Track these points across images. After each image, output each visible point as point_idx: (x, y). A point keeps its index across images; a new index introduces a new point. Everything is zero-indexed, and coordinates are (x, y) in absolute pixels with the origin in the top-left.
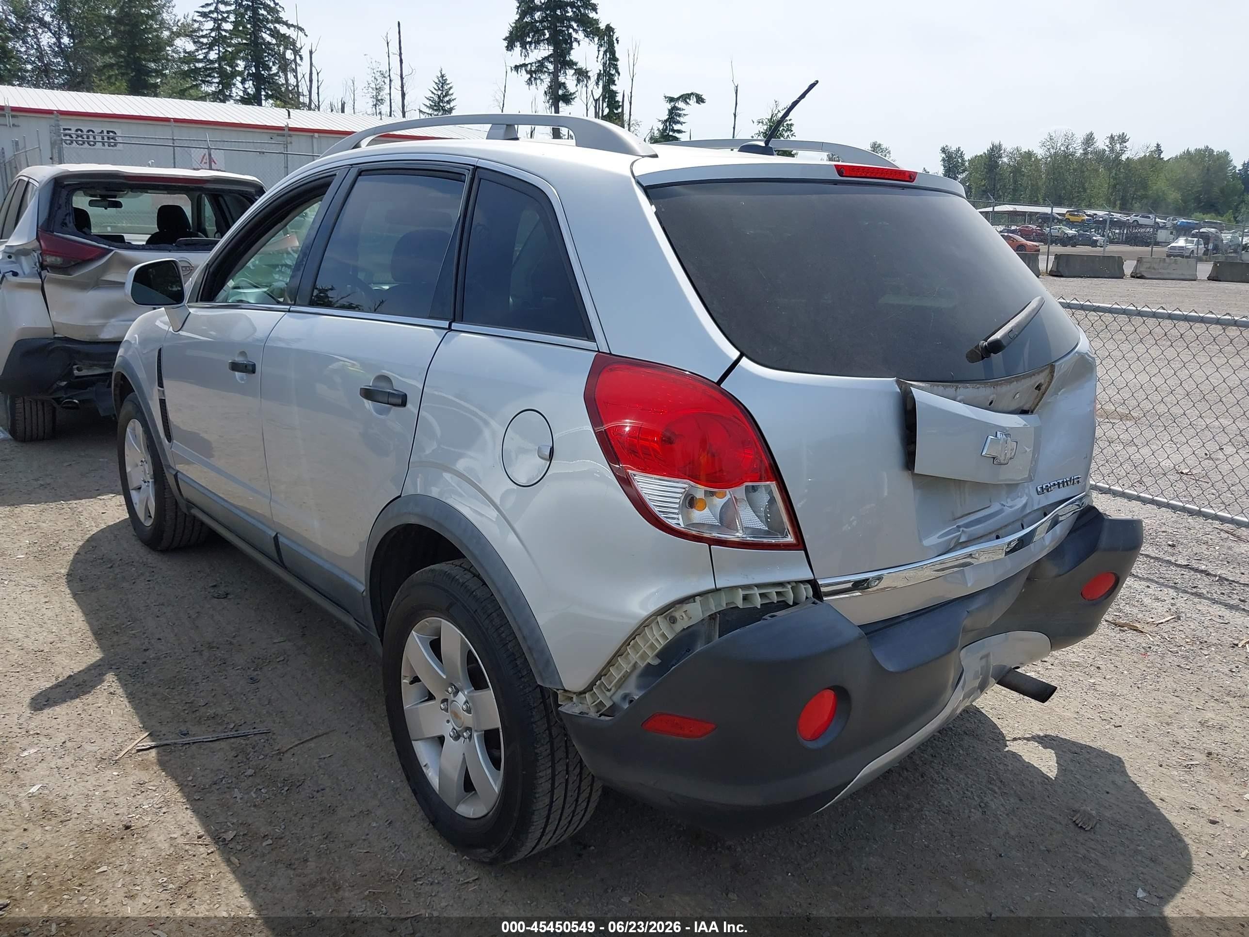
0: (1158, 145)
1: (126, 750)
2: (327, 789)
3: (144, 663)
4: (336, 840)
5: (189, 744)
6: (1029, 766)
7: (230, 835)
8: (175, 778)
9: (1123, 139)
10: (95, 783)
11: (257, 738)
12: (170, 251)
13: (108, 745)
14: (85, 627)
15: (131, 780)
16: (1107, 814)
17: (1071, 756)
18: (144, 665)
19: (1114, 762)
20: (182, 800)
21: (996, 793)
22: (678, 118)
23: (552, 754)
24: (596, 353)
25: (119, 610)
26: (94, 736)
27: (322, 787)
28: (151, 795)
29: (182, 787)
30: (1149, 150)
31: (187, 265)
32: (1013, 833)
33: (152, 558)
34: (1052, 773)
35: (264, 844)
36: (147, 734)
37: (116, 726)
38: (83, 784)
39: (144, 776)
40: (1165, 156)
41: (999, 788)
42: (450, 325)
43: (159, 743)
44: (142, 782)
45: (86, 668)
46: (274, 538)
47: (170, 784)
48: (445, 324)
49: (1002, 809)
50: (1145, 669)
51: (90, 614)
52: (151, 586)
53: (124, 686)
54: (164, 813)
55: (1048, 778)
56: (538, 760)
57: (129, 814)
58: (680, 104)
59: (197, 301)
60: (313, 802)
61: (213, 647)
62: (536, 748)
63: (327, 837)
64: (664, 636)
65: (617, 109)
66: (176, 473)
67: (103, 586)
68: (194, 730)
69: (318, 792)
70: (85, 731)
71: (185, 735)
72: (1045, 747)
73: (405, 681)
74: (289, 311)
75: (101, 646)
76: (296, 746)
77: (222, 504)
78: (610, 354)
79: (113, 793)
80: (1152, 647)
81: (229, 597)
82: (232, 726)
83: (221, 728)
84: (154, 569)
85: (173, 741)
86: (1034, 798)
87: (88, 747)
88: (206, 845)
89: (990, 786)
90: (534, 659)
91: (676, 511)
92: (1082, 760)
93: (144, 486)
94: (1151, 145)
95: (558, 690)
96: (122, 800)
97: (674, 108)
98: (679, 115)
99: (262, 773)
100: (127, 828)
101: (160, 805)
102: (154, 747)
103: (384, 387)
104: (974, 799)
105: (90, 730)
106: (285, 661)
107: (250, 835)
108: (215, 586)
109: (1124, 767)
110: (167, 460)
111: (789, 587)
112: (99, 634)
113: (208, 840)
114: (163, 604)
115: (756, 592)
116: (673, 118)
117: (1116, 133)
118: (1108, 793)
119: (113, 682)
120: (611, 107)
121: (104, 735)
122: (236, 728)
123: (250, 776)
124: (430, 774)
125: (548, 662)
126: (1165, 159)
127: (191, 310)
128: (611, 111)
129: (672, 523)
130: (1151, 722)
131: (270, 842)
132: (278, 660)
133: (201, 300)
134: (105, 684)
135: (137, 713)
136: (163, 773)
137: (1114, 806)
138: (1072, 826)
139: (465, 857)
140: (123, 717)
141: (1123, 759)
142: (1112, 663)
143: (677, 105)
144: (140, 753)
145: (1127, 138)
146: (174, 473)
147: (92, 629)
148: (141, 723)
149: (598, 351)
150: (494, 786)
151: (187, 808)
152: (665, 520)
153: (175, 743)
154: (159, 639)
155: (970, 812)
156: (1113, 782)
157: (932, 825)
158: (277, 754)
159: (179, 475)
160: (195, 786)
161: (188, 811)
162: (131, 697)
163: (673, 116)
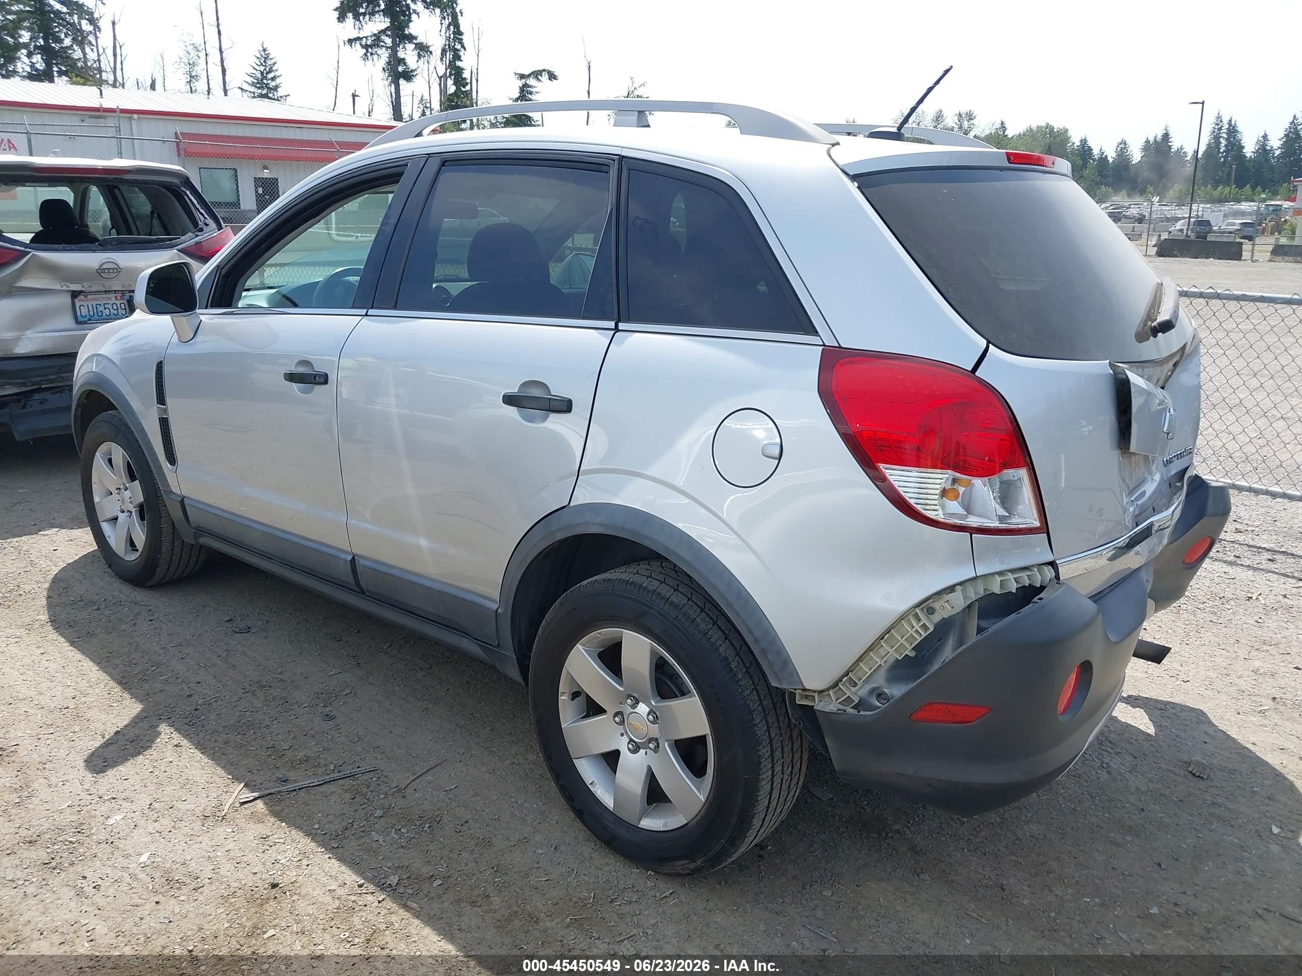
0: (1002, 123)
1: (228, 805)
2: (471, 821)
3: (196, 710)
4: (507, 871)
5: (295, 790)
6: (1128, 726)
7: (394, 880)
8: (299, 828)
9: (970, 116)
10: (210, 843)
11: (366, 777)
12: (94, 251)
13: (203, 801)
14: (105, 677)
15: (250, 835)
16: (1215, 762)
17: (1159, 712)
18: (197, 712)
19: (1198, 714)
20: (319, 850)
21: (1110, 753)
22: (530, 96)
23: (772, 755)
24: (822, 348)
25: (133, 656)
26: (183, 794)
27: (464, 819)
28: (281, 849)
29: (311, 834)
30: (994, 127)
31: (116, 267)
32: (1143, 789)
33: (140, 595)
34: (1151, 730)
35: (435, 884)
36: (242, 785)
37: (202, 781)
38: (198, 846)
39: (264, 830)
40: (1010, 133)
41: (1112, 749)
42: (617, 325)
43: (263, 793)
44: (265, 836)
45: (131, 722)
46: (351, 561)
47: (296, 834)
48: (612, 324)
49: (1123, 768)
50: (1184, 626)
51: (104, 661)
52: (157, 626)
53: (187, 736)
54: (308, 865)
55: (1149, 735)
56: (761, 763)
57: (268, 871)
58: (532, 82)
59: (206, 308)
60: (462, 836)
61: (265, 686)
62: (758, 751)
63: (497, 869)
64: (924, 627)
65: (464, 87)
66: (183, 499)
67: (99, 630)
68: (292, 775)
69: (462, 825)
70: (169, 789)
71: (285, 781)
72: (1134, 707)
73: (563, 698)
74: (366, 315)
75: (134, 696)
76: (413, 781)
77: (262, 529)
78: (840, 347)
79: (237, 851)
80: (1182, 606)
81: (253, 631)
82: (332, 767)
83: (320, 771)
84: (150, 608)
85: (277, 789)
86: (1145, 754)
87: (183, 806)
88: (372, 893)
89: (1104, 748)
90: (769, 660)
91: (936, 502)
92: (1171, 715)
93: (122, 517)
94: (997, 123)
95: (795, 690)
96: (250, 857)
97: (526, 85)
98: (531, 93)
99: (392, 813)
100: (274, 886)
101: (299, 858)
102: (258, 798)
103: (536, 392)
104: (1095, 761)
105: (173, 787)
106: (353, 694)
107: (414, 877)
108: (230, 620)
109: (1208, 718)
110: (168, 485)
111: (1036, 569)
112: (124, 683)
113: (372, 888)
114: (180, 645)
115: (1011, 576)
116: (524, 96)
117: (964, 110)
118: (1206, 743)
119: (172, 733)
120: (458, 84)
121: (193, 791)
122: (338, 768)
123: (380, 817)
124: (599, 792)
125: (786, 663)
126: (1010, 136)
127: (202, 317)
128: (458, 89)
129: (930, 514)
130: (1212, 674)
131: (439, 882)
132: (344, 693)
133: (213, 306)
134: (164, 737)
135: (218, 765)
136: (284, 824)
137: (1216, 755)
138: (1190, 776)
139: (649, 872)
140: (203, 769)
141: (1204, 711)
142: (1154, 624)
143: (528, 82)
144: (246, 806)
145: (974, 115)
146: (179, 499)
147: (113, 678)
148: (229, 774)
149: (824, 345)
150: (698, 794)
151: (329, 858)
152: (923, 512)
153: (279, 792)
154: (199, 683)
155: (1097, 773)
156: (1205, 732)
157: (1070, 789)
158: (398, 791)
159: (186, 502)
160: (326, 834)
161: (333, 861)
162: (201, 746)
163: (525, 93)
